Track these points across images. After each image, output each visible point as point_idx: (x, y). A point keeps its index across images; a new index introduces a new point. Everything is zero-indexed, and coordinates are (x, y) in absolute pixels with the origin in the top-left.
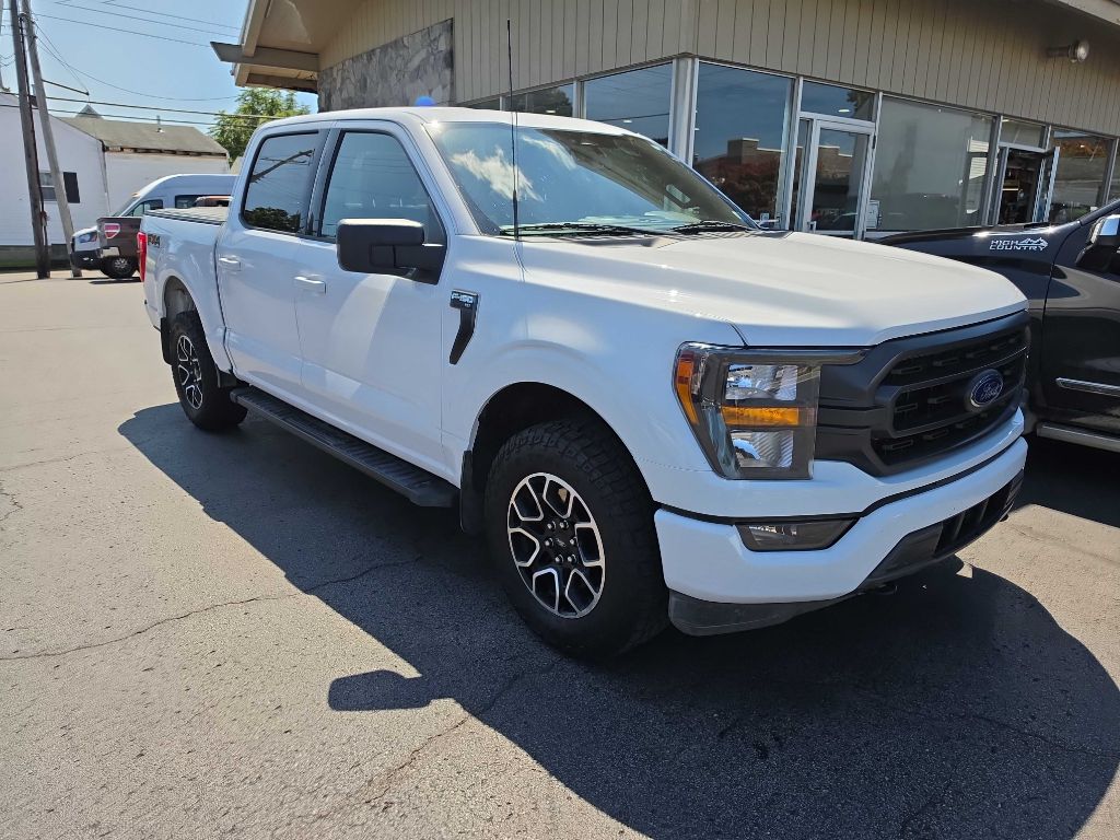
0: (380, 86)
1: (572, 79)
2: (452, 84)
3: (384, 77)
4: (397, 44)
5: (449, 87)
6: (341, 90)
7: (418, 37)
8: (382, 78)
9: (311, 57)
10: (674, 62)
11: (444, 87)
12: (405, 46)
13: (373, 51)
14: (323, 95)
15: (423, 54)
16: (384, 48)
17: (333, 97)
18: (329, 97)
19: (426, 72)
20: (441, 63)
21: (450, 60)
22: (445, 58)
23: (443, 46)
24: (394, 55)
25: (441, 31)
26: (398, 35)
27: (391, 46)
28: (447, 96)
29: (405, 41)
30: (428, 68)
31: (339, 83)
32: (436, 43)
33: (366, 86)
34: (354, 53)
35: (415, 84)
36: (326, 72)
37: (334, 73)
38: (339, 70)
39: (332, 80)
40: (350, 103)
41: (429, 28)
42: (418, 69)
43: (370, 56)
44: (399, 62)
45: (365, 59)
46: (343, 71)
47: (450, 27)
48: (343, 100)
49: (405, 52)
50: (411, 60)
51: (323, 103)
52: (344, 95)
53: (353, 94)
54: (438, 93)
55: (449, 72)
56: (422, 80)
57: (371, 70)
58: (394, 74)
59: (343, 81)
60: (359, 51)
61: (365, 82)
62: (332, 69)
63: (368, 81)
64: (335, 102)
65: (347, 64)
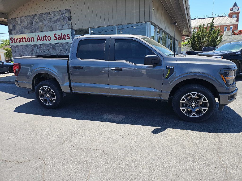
0: (39, 24)
1: (115, 25)
2: (71, 24)
3: (41, 21)
4: (46, 14)
6: (20, 24)
7: (57, 12)
8: (40, 21)
9: (5, 15)
10: (147, 22)
11: (68, 25)
13: (36, 15)
14: (11, 25)
15: (59, 17)
16: (41, 15)
17: (17, 26)
18: (14, 26)
19: (60, 21)
20: (67, 19)
21: (70, 19)
23: (67, 15)
24: (45, 16)
25: (66, 12)
26: (47, 11)
27: (44, 14)
28: (70, 27)
29: (50, 13)
30: (61, 20)
31: (19, 22)
32: (64, 14)
33: (33, 24)
34: (26, 15)
35: (56, 24)
36: (12, 19)
37: (17, 20)
38: (19, 19)
39: (15, 21)
40: (25, 27)
41: (61, 11)
42: (57, 20)
43: (34, 16)
44: (48, 18)
45: (32, 17)
46: (21, 19)
47: (69, 11)
48: (22, 27)
49: (51, 16)
50: (53, 18)
51: (11, 28)
52: (22, 25)
53: (26, 25)
54: (66, 26)
55: (70, 22)
56: (59, 23)
57: (35, 19)
58: (46, 21)
59: (21, 22)
60: (29, 14)
61: (32, 22)
62: (15, 18)
63: (34, 22)
64: (18, 27)
65: (23, 17)
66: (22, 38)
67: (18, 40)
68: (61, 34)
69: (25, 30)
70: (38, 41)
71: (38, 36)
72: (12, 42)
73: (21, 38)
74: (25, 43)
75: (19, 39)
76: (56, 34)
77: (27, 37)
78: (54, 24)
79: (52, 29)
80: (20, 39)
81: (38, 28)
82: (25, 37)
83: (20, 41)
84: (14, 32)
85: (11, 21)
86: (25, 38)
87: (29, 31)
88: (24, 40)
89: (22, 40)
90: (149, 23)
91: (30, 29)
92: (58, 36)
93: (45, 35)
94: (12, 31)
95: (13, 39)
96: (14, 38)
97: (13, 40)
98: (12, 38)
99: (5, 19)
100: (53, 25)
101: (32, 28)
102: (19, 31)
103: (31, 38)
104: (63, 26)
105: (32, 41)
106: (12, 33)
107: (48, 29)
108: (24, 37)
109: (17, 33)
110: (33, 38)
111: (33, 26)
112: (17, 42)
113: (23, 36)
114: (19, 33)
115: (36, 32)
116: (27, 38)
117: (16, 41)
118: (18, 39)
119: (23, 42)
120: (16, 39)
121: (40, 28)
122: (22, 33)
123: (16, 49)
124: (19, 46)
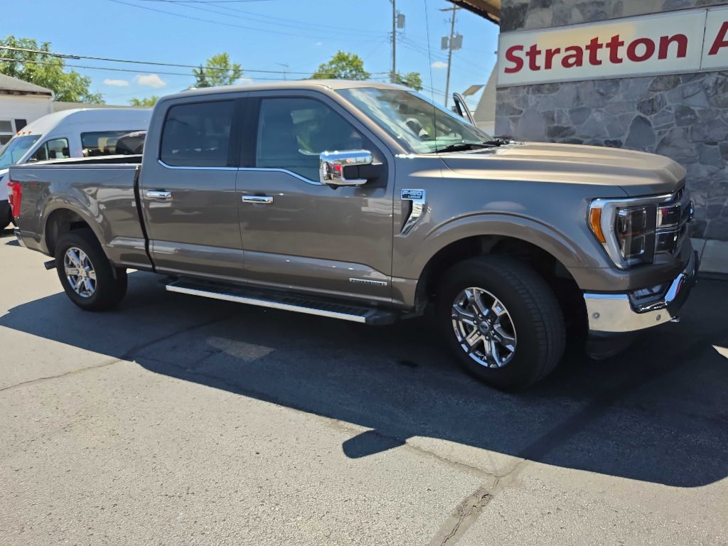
66: (594, 46)
67: (557, 59)
70: (713, 51)
72: (513, 65)
73: (583, 44)
74: (607, 69)
75: (567, 49)
77: (627, 39)
80: (574, 52)
82: (615, 39)
83: (572, 61)
84: (538, 16)
86: (615, 44)
88: (603, 54)
89: (586, 54)
94: (524, 13)
95: (527, 49)
96: (534, 48)
97: (526, 60)
98: (520, 48)
102: (575, 11)
103: (665, 42)
109: (562, 21)
110: (680, 37)
112: (548, 65)
113: (604, 32)
114: (577, 17)
116: (627, 44)
117: (540, 60)
118: (558, 51)
120: (544, 52)
122: (596, 17)
124: (554, 86)
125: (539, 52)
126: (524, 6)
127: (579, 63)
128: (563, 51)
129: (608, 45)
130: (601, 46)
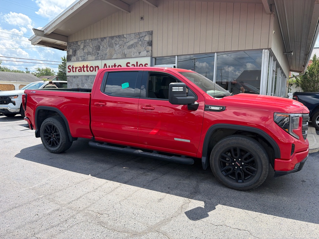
0: (108, 49)
1: (215, 52)
2: (152, 51)
3: (111, 46)
4: (119, 36)
5: (151, 52)
6: (83, 49)
7: (133, 35)
8: (109, 46)
9: (65, 37)
10: (264, 50)
11: (147, 52)
12: (125, 37)
13: (105, 38)
14: (71, 50)
15: (136, 41)
16: (112, 38)
17: (78, 51)
18: (75, 52)
20: (146, 44)
21: (150, 44)
22: (148, 43)
23: (147, 38)
24: (118, 40)
25: (146, 34)
26: (121, 34)
27: (116, 37)
28: (149, 54)
29: (125, 36)
30: (138, 45)
31: (82, 47)
32: (143, 38)
33: (100, 49)
34: (92, 38)
35: (130, 50)
36: (73, 43)
37: (79, 43)
38: (82, 43)
39: (77, 45)
40: (89, 53)
41: (139, 33)
42: (132, 45)
43: (103, 39)
44: (121, 42)
45: (100, 40)
46: (85, 43)
47: (151, 33)
48: (85, 53)
49: (125, 39)
50: (128, 42)
51: (71, 53)
52: (86, 51)
53: (91, 51)
54: (144, 53)
55: (150, 48)
56: (135, 49)
57: (103, 43)
58: (118, 46)
59: (85, 46)
60: (95, 37)
61: (99, 47)
62: (77, 42)
63: (101, 47)
64: (79, 53)
65: (88, 41)
66: (84, 67)
67: (77, 70)
68: (137, 63)
69: (89, 56)
71: (105, 65)
72: (69, 70)
73: (82, 66)
74: (86, 73)
75: (79, 67)
76: (129, 63)
78: (129, 50)
79: (125, 56)
80: (80, 68)
81: (106, 55)
82: (87, 65)
83: (80, 70)
84: (73, 58)
85: (72, 44)
86: (87, 67)
87: (94, 57)
88: (85, 69)
89: (82, 69)
90: (266, 51)
91: (95, 55)
92: (132, 65)
93: (115, 64)
94: (71, 57)
95: (72, 67)
97: (72, 69)
98: (70, 66)
99: (65, 42)
100: (126, 51)
101: (97, 54)
102: (80, 58)
103: (96, 67)
104: (140, 53)
105: (95, 71)
106: (71, 60)
107: (119, 56)
108: (85, 66)
109: (78, 60)
110: (98, 67)
111: (99, 52)
113: (85, 63)
114: (80, 59)
115: (102, 59)
116: (89, 67)
117: (74, 70)
118: (77, 68)
119: (84, 71)
120: (75, 68)
121: (108, 54)
122: (84, 60)
123: (73, 80)
124: (77, 76)
125: (74, 68)
126: (71, 55)
127: (81, 71)
128: (78, 67)
129: (86, 67)
130: (85, 67)
